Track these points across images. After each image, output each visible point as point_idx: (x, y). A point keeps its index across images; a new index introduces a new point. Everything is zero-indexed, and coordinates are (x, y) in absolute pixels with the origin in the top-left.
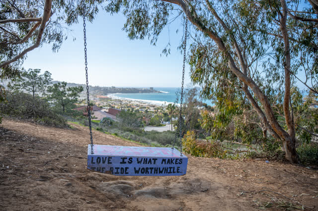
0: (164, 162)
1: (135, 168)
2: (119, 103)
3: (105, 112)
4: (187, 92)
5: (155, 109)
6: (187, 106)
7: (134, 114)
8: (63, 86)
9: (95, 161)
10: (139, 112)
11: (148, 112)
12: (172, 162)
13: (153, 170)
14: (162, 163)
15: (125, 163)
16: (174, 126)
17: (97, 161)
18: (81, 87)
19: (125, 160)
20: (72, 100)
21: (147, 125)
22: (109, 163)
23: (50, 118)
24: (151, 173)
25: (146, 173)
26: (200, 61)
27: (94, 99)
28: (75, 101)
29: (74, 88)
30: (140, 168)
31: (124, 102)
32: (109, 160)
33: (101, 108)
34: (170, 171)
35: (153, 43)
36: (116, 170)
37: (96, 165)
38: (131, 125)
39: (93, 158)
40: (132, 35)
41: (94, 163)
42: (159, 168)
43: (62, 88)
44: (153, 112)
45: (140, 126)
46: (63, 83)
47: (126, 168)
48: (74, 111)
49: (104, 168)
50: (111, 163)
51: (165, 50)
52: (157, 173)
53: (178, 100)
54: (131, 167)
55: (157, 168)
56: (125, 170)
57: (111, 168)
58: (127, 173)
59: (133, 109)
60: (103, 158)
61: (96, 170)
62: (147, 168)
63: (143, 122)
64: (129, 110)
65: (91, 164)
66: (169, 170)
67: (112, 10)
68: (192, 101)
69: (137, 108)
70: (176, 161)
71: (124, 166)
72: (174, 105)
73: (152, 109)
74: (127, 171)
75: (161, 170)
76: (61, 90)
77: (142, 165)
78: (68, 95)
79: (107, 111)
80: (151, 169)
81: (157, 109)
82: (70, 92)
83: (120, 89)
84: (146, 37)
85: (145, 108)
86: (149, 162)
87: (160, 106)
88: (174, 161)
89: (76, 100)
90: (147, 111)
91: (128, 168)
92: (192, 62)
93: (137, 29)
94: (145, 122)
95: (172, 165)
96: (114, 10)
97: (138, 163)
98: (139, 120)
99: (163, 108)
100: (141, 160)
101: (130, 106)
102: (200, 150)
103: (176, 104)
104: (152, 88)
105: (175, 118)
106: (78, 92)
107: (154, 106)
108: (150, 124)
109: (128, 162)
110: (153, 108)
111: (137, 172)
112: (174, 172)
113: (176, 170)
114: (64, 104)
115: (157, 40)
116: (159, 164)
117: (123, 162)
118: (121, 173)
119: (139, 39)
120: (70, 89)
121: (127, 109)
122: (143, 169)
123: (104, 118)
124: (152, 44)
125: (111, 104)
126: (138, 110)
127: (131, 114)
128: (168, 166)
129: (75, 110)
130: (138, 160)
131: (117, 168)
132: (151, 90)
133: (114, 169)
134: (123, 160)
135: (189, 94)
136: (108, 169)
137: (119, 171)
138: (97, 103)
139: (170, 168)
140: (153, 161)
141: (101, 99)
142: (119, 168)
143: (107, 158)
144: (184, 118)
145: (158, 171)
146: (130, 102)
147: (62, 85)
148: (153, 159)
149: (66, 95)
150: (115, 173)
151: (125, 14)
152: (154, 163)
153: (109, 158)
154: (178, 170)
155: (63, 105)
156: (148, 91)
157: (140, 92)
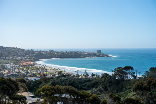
104: (99, 51)
132: (99, 54)
156: (92, 54)
157: (82, 56)
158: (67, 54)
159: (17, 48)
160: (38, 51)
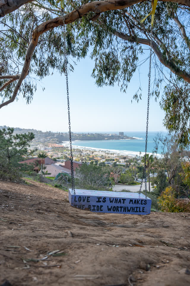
0: (131, 202)
1: (108, 206)
2: (78, 154)
3: (60, 165)
4: (170, 138)
5: (127, 162)
6: (169, 157)
7: (99, 168)
8: (9, 133)
9: (77, 199)
10: (105, 166)
11: (117, 165)
12: (138, 202)
13: (123, 209)
14: (130, 203)
15: (100, 202)
16: (152, 184)
17: (79, 200)
18: (32, 134)
19: (101, 200)
20: (20, 150)
21: (116, 184)
22: (88, 201)
23: (5, 171)
24: (121, 211)
25: (117, 211)
26: (175, 107)
27: (45, 149)
28: (24, 151)
29: (22, 135)
30: (112, 207)
31: (85, 153)
32: (88, 199)
33: (55, 160)
34: (137, 210)
35: (124, 89)
36: (93, 207)
37: (78, 203)
38: (95, 182)
39: (75, 197)
40: (100, 81)
41: (77, 201)
42: (128, 208)
43: (8, 136)
44: (124, 166)
45: (106, 184)
46: (9, 129)
47: (101, 206)
48: (22, 165)
49: (84, 206)
50: (89, 202)
51: (136, 96)
52: (126, 211)
53: (157, 149)
54: (105, 206)
55: (126, 207)
56: (100, 208)
57: (89, 206)
58: (102, 210)
59: (97, 161)
60: (83, 197)
61: (77, 207)
62: (118, 207)
63: (110, 178)
64: (92, 163)
65: (74, 202)
66: (135, 209)
67: (78, 55)
68: (177, 151)
69: (102, 161)
70: (142, 202)
71: (99, 204)
72: (152, 156)
73: (122, 162)
74: (102, 209)
75: (129, 209)
76: (6, 138)
77: (114, 204)
78: (15, 145)
79: (63, 164)
80: (121, 207)
81: (129, 161)
82: (18, 141)
83: (79, 135)
84: (116, 83)
85: (114, 160)
86: (119, 201)
87: (134, 157)
88: (140, 202)
89: (26, 151)
90: (115, 165)
91: (102, 206)
92: (167, 108)
93: (106, 75)
94: (113, 179)
95: (138, 205)
96: (80, 54)
97: (110, 202)
98: (105, 176)
99: (138, 160)
100: (113, 200)
101: (93, 158)
102: (179, 210)
103: (155, 154)
104: (122, 133)
105: (153, 173)
106: (28, 141)
107: (125, 158)
108: (119, 182)
109: (103, 201)
110: (123, 160)
111: (109, 210)
112: (140, 211)
113: (141, 210)
114: (10, 155)
115: (127, 87)
116: (127, 204)
117: (99, 201)
118: (97, 210)
119: (108, 86)
120: (17, 137)
121: (90, 162)
122: (115, 207)
123: (60, 174)
124: (122, 91)
125: (67, 155)
126: (104, 163)
127: (95, 168)
128: (135, 205)
129: (23, 163)
130: (110, 200)
131: (94, 206)
132: (121, 136)
133: (92, 206)
134: (99, 200)
135: (172, 141)
136: (87, 206)
137: (96, 208)
138: (49, 154)
139: (137, 208)
140: (122, 201)
141: (54, 149)
142: (95, 206)
143: (86, 198)
144: (166, 173)
145: (126, 210)
146: (93, 153)
147: (8, 131)
148: (122, 199)
149: (13, 144)
150: (93, 210)
151: (92, 58)
152: (124, 203)
153: (88, 197)
154: (143, 209)
155: (9, 157)
156: (116, 136)
157: (106, 139)
158: (89, 136)
159: (33, 129)
160: (57, 133)
